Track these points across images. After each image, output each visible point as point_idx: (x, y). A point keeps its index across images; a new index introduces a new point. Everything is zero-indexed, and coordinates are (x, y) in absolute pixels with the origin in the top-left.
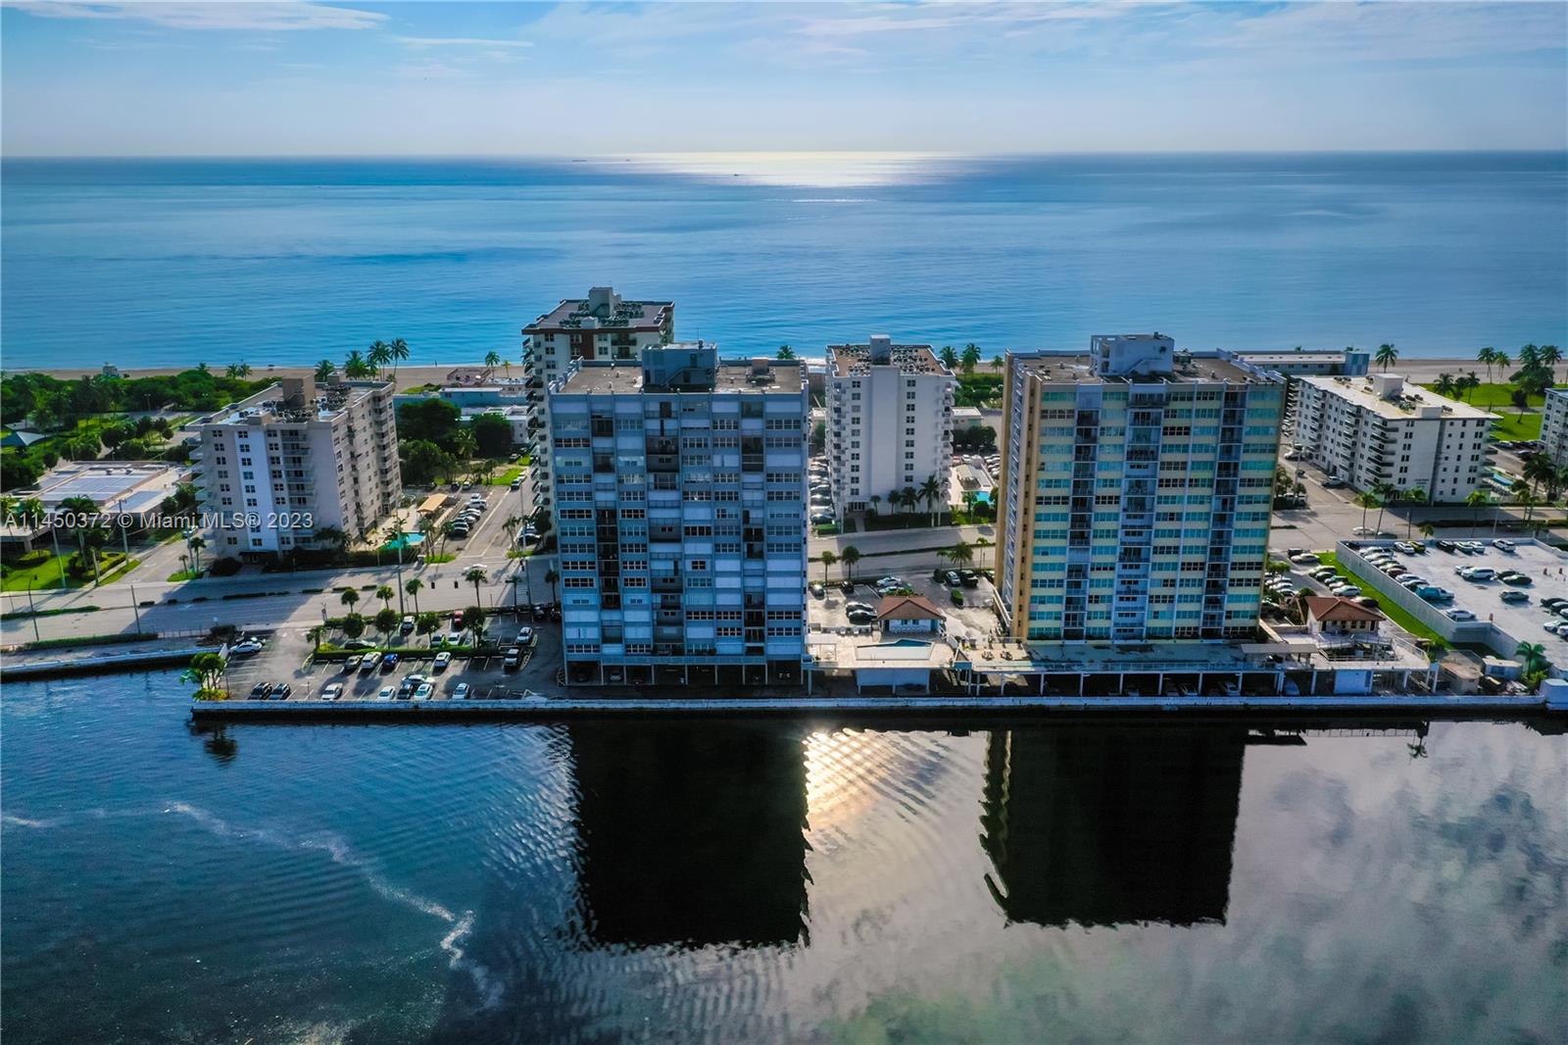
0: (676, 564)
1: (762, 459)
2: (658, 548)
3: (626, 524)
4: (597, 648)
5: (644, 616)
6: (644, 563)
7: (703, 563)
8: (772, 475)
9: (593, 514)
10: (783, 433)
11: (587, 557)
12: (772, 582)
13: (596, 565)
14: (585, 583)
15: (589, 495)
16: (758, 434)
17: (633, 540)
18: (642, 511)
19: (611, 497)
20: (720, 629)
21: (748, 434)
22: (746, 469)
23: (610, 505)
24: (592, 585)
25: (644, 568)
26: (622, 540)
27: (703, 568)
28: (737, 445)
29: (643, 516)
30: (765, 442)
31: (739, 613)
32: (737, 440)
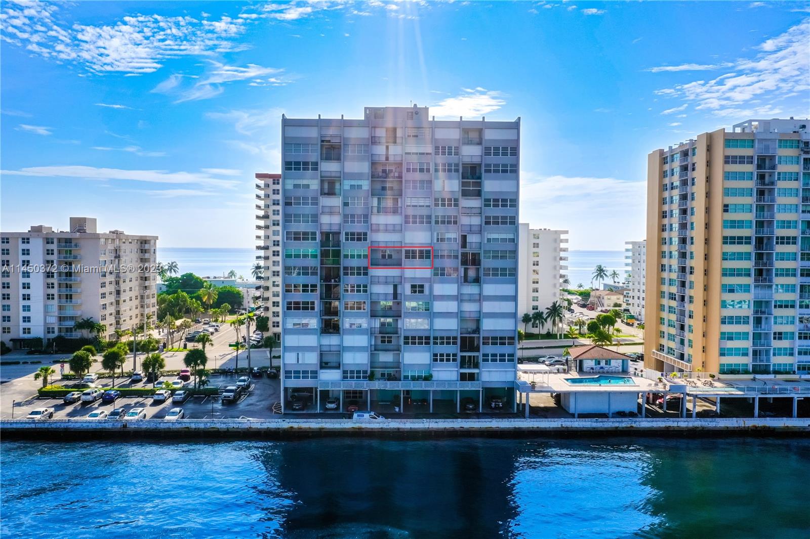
0: (395, 287)
1: (479, 184)
2: (378, 272)
3: (346, 247)
4: (315, 374)
5: (362, 341)
6: (365, 286)
7: (422, 286)
8: (489, 200)
9: (318, 236)
10: (501, 160)
11: (310, 280)
12: (488, 307)
13: (318, 288)
14: (307, 307)
15: (315, 218)
16: (477, 160)
17: (355, 263)
18: (365, 234)
19: (336, 220)
20: (435, 355)
21: (467, 160)
22: (465, 194)
23: (335, 229)
24: (313, 308)
25: (365, 291)
26: (345, 263)
27: (422, 292)
28: (457, 171)
29: (365, 239)
30: (483, 169)
31: (455, 338)
32: (457, 165)
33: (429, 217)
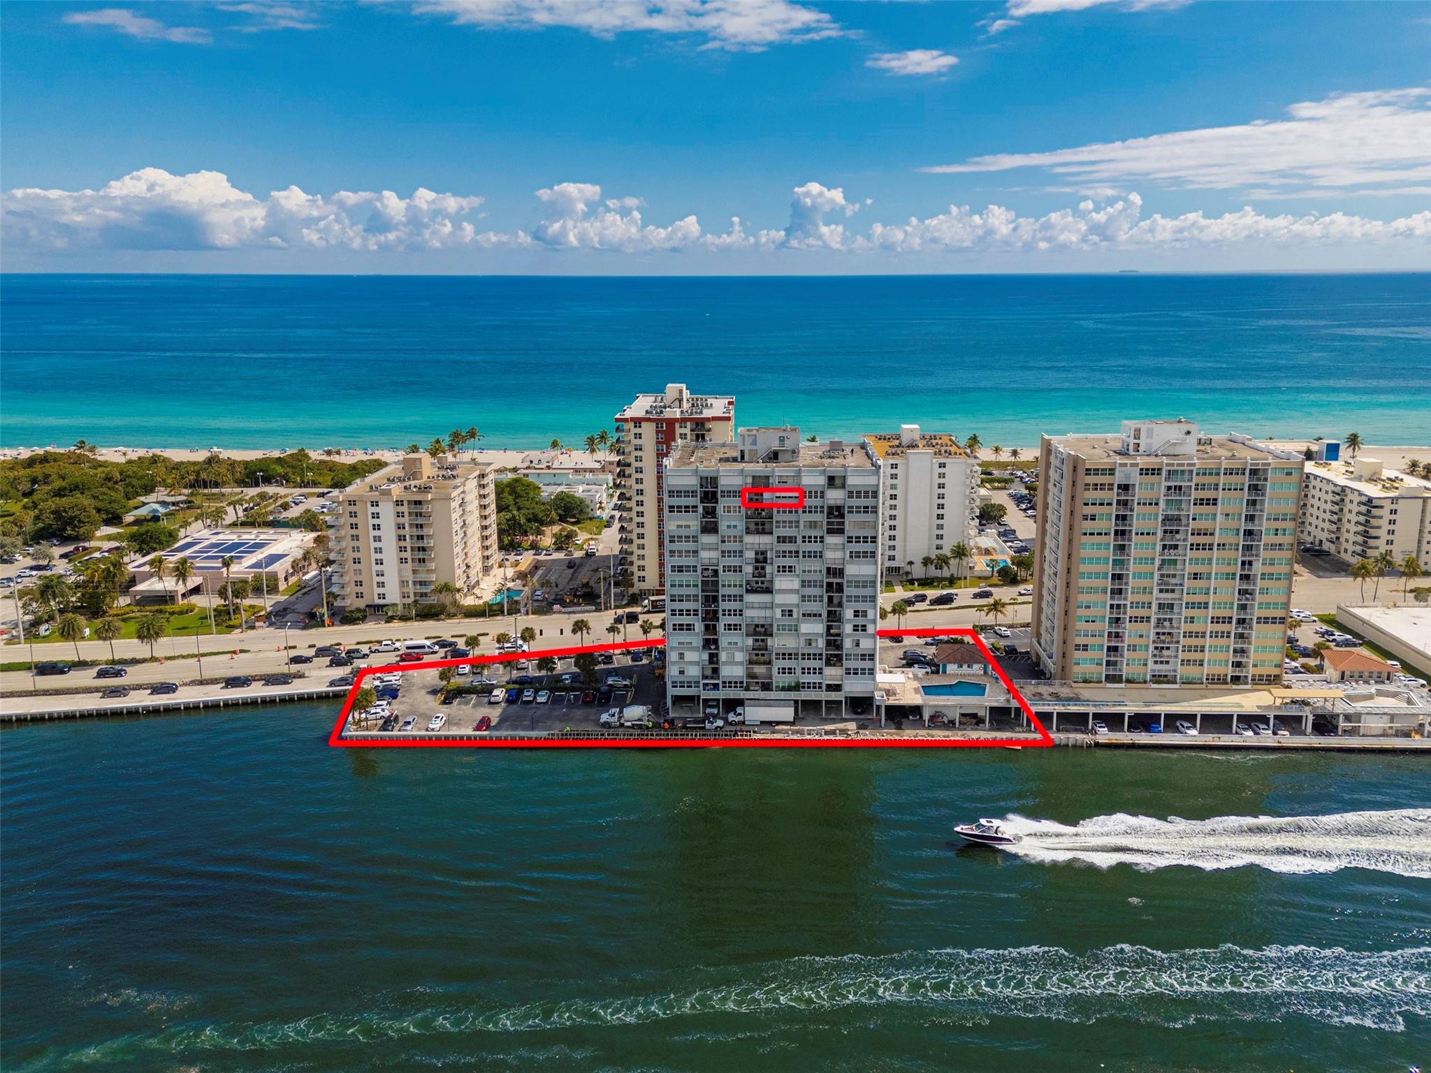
0: (767, 612)
1: (843, 524)
2: (751, 598)
3: (724, 577)
4: (698, 683)
5: (740, 656)
6: (741, 611)
7: (790, 612)
8: (851, 538)
9: (699, 569)
10: (862, 502)
11: (691, 605)
13: (700, 613)
14: (689, 627)
15: (696, 554)
16: (839, 503)
17: (732, 591)
18: (741, 567)
19: (714, 555)
20: (802, 670)
21: (832, 503)
22: (830, 531)
23: (714, 562)
24: (695, 630)
25: (741, 615)
26: (722, 591)
27: (791, 615)
28: (822, 512)
29: (741, 571)
30: (846, 509)
31: (821, 655)
32: (822, 507)
33: (797, 552)
